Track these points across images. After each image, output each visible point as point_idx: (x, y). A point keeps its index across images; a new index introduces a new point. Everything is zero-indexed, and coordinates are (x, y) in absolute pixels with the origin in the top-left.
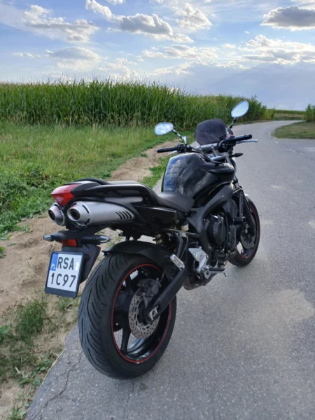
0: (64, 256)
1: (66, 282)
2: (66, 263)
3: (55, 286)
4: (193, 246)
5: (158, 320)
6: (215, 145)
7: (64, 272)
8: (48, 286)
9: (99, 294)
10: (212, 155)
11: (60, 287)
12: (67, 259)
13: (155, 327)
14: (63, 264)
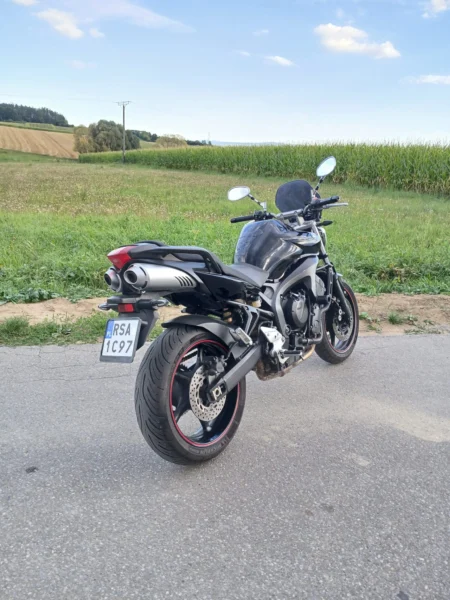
0: (120, 322)
1: (122, 348)
2: (122, 329)
3: (111, 354)
4: (267, 325)
5: (224, 400)
6: (299, 211)
7: (119, 338)
8: (104, 354)
9: (158, 364)
10: (295, 223)
11: (116, 354)
12: (124, 325)
13: (222, 407)
14: (119, 331)
